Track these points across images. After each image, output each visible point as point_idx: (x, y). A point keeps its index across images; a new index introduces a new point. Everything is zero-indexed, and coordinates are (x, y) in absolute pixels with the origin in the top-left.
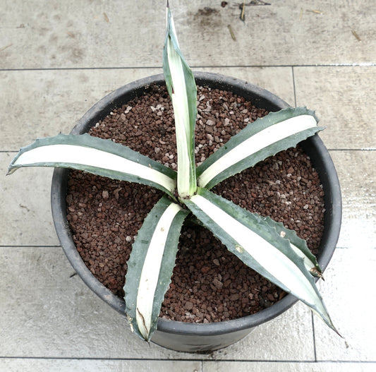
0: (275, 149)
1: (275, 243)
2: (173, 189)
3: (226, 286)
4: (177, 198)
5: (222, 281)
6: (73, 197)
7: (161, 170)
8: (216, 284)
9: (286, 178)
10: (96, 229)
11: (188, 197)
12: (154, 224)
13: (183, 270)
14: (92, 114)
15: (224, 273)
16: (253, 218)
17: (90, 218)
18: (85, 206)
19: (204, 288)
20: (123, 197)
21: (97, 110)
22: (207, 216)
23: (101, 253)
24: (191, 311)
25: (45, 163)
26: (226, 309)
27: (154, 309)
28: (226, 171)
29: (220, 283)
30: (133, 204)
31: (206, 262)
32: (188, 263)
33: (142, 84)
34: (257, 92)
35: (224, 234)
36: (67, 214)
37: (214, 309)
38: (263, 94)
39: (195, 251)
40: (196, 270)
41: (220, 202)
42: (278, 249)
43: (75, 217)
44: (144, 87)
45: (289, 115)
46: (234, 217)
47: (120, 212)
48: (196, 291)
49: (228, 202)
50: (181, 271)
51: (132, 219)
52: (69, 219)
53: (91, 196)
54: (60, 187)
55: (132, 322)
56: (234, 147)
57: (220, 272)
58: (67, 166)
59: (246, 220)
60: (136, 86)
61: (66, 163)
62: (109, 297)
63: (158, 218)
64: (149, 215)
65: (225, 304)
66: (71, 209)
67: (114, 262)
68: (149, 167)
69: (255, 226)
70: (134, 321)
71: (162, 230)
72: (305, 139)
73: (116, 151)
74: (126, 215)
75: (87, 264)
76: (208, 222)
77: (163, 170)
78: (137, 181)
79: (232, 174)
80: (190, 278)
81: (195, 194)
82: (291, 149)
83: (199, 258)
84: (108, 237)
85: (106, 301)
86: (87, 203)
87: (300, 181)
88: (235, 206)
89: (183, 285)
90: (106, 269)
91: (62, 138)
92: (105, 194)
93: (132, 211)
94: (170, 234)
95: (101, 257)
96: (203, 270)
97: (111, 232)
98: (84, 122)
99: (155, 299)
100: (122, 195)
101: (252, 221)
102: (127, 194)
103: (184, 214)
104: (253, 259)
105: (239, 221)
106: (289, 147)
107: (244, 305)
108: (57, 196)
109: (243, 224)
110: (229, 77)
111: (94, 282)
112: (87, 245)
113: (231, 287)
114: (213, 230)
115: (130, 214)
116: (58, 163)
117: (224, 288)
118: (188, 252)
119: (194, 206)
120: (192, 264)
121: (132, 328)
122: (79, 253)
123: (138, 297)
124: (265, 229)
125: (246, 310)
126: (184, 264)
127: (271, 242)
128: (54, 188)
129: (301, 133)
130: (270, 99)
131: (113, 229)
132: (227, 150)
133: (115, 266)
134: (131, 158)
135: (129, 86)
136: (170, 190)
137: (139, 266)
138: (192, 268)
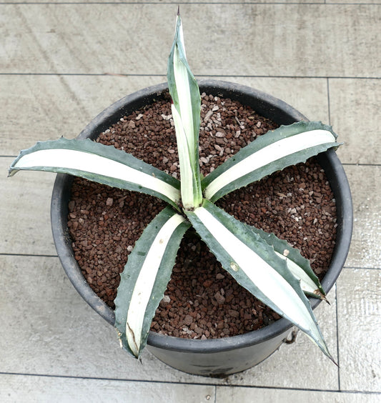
0: (283, 164)
1: (272, 262)
2: (178, 200)
3: (228, 301)
4: (181, 209)
5: (224, 296)
6: (76, 203)
7: (165, 179)
8: (217, 298)
9: (297, 192)
10: (97, 237)
11: (193, 209)
12: (153, 235)
13: (185, 284)
14: (101, 120)
15: (227, 287)
16: (252, 235)
17: (92, 225)
18: (87, 212)
19: (205, 302)
20: (128, 206)
21: (106, 115)
22: (207, 230)
23: (100, 262)
24: (189, 327)
25: (43, 167)
26: (227, 326)
27: (145, 325)
28: (232, 183)
29: (223, 298)
30: (138, 213)
31: (210, 276)
32: (191, 276)
33: (154, 91)
34: (272, 102)
35: (221, 250)
36: (68, 220)
37: (214, 326)
38: (277, 104)
39: (199, 264)
40: (198, 284)
41: (222, 216)
42: (275, 268)
43: (76, 224)
44: (156, 94)
45: (301, 129)
46: (233, 233)
47: (124, 221)
48: (197, 304)
49: (229, 216)
50: (183, 284)
51: (136, 228)
52: (69, 225)
53: (94, 202)
54: (61, 192)
55: (121, 337)
56: (242, 159)
57: (224, 287)
58: (65, 171)
59: (244, 236)
60: (148, 93)
61: (64, 169)
62: (102, 308)
63: (158, 229)
64: (149, 226)
65: (226, 320)
66: (73, 216)
67: (112, 272)
68: (152, 175)
69: (253, 244)
70: (124, 336)
71: (161, 242)
72: (316, 154)
73: (119, 158)
74: (129, 224)
75: (84, 273)
76: (206, 237)
77: (167, 180)
78: (138, 190)
79: (238, 187)
80: (192, 292)
81: (200, 206)
82: (301, 164)
83: (203, 272)
84: (109, 246)
85: (98, 312)
86: (90, 210)
87: (313, 195)
88: (235, 221)
89: (184, 299)
90: (104, 279)
91: (64, 142)
92: (110, 201)
93: (136, 219)
94: (169, 246)
95: (99, 266)
96: (205, 284)
97: (112, 241)
98: (92, 128)
99: (146, 315)
100: (127, 203)
101: (250, 238)
102: (132, 203)
103: (187, 226)
104: (248, 278)
105: (238, 237)
106: (298, 162)
107: (246, 322)
108: (57, 201)
109: (242, 240)
110: (243, 86)
111: (87, 291)
112: (86, 253)
113: (233, 302)
114: (210, 245)
115: (133, 223)
116: (56, 168)
117: (226, 303)
118: (191, 265)
119: (196, 218)
120: (195, 277)
121: (121, 343)
122: (77, 261)
123: (129, 311)
124: (263, 246)
125: (248, 328)
126: (187, 277)
127: (268, 261)
128: (55, 194)
129: (312, 149)
130: (284, 110)
131: (115, 238)
132: (235, 161)
133: (113, 276)
134: (134, 166)
135: (140, 92)
136: (174, 201)
137: (133, 278)
138: (194, 281)
